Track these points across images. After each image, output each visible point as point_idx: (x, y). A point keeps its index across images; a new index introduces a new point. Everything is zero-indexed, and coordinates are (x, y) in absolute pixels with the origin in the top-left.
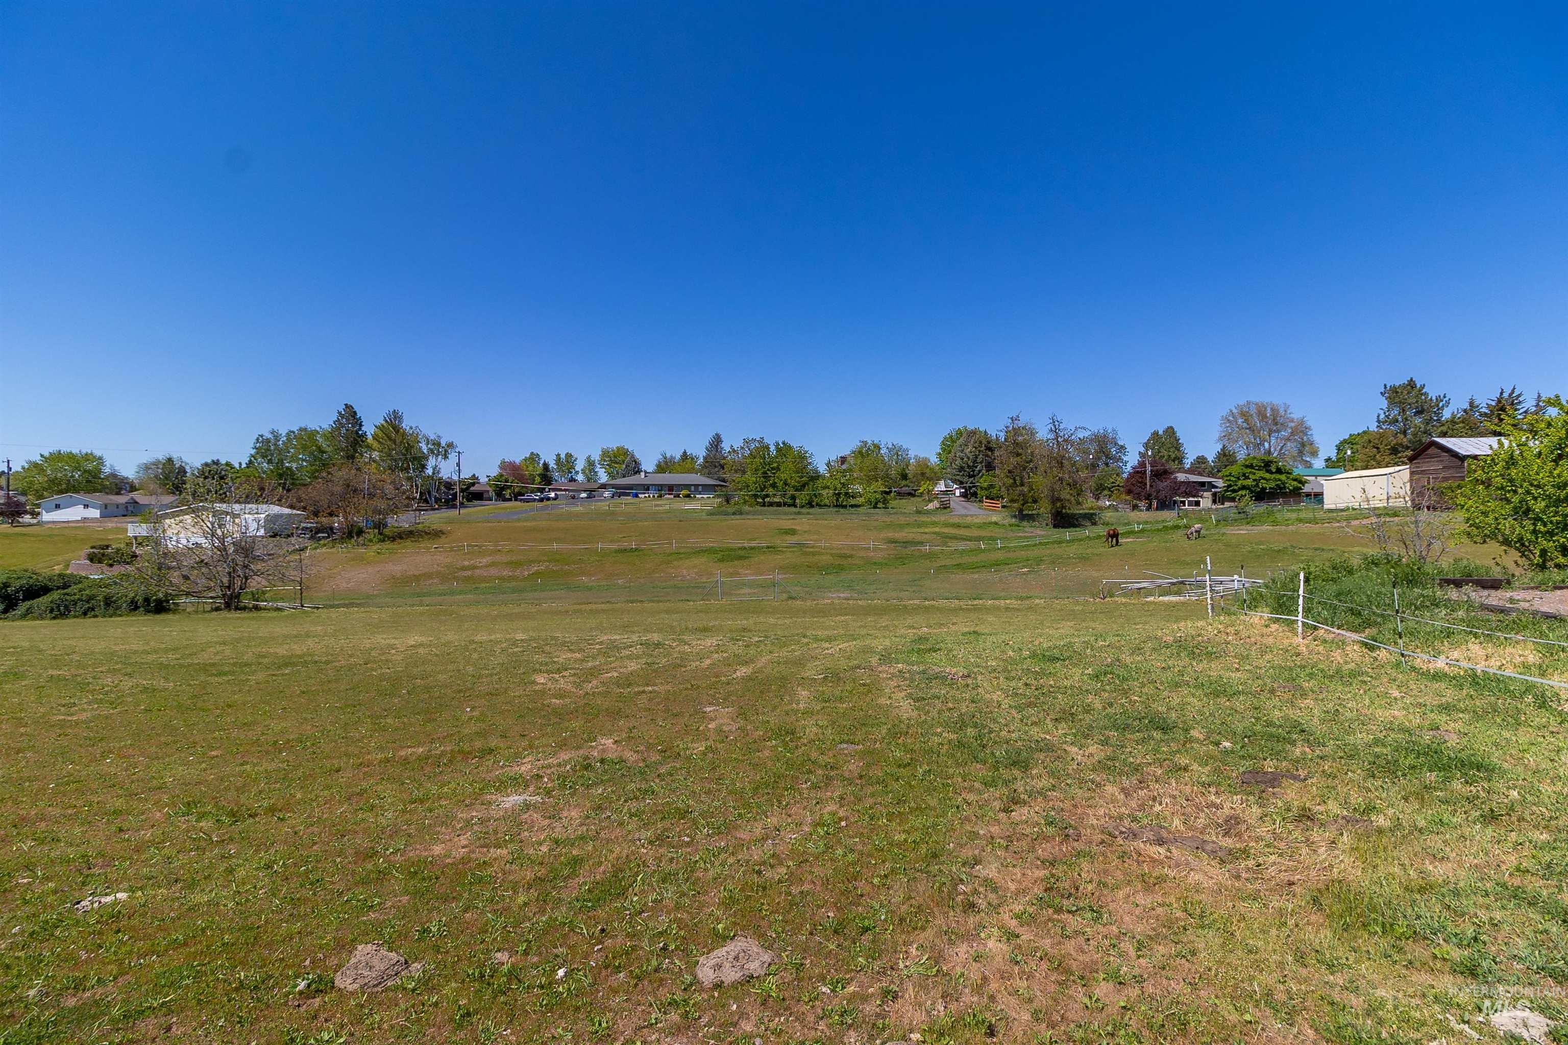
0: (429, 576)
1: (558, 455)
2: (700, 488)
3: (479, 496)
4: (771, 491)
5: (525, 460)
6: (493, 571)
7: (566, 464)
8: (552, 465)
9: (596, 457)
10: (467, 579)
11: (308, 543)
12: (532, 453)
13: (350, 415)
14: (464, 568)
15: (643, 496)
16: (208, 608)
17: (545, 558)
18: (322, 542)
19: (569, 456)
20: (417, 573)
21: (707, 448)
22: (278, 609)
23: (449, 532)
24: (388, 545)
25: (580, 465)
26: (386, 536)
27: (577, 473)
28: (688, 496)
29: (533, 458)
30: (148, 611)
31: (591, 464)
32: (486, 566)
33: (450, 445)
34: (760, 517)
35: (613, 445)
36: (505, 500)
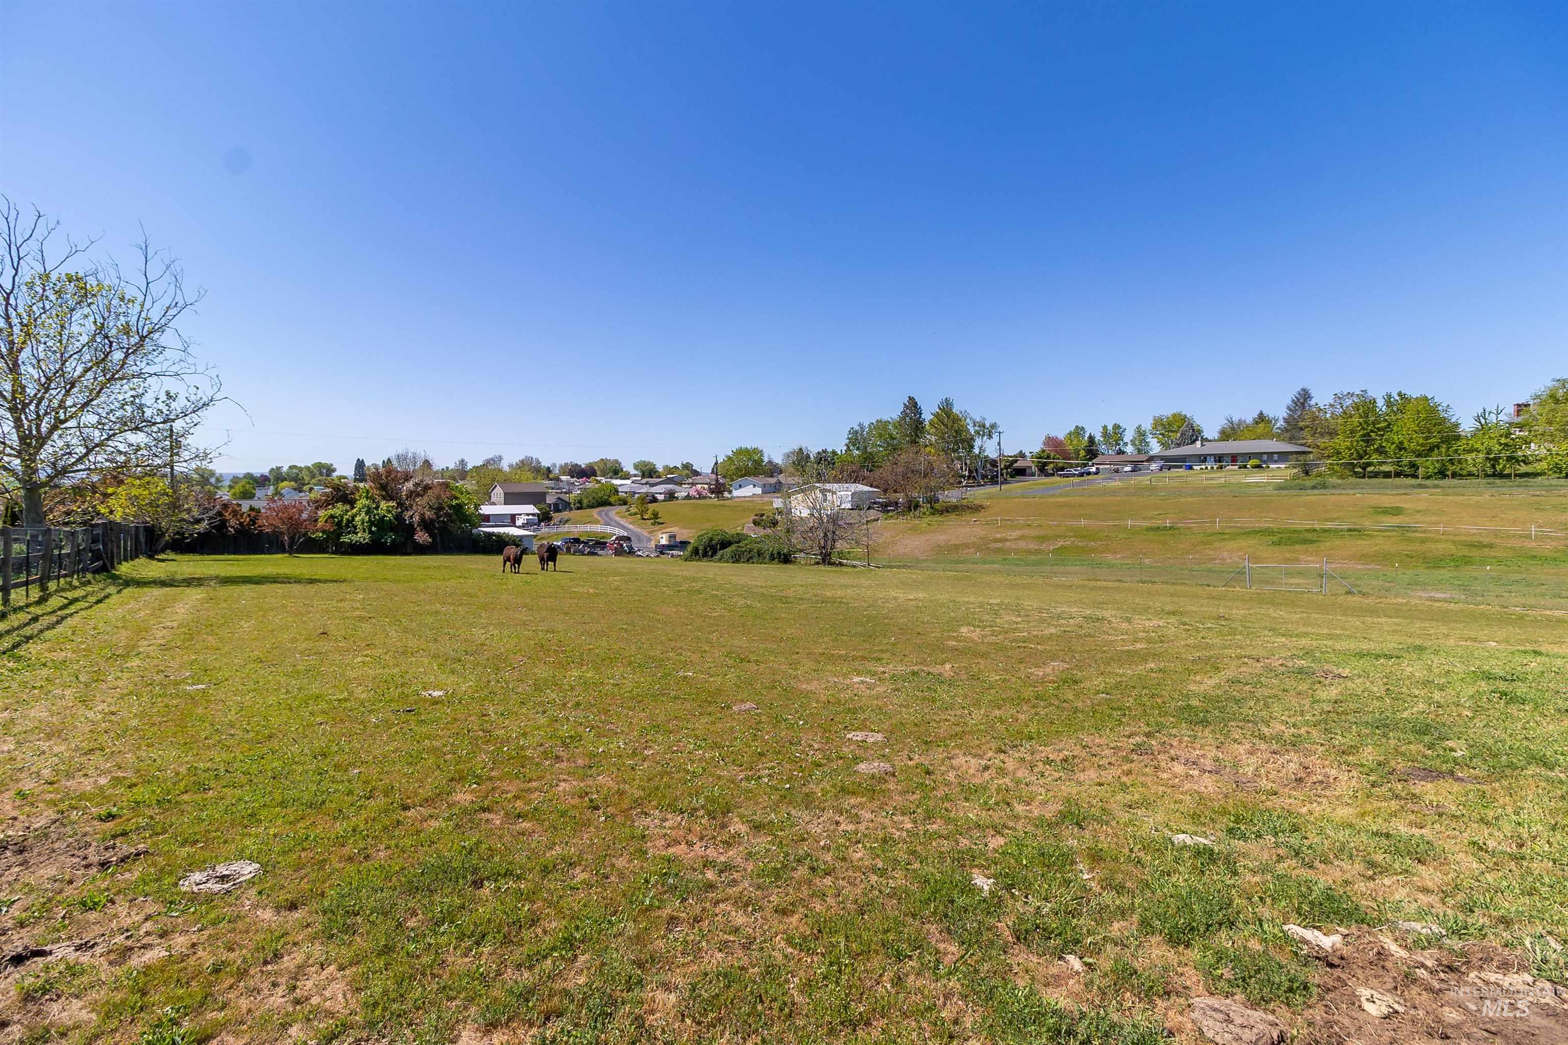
0: (967, 546)
1: (1105, 427)
2: (1276, 457)
3: (1021, 472)
4: (1375, 458)
5: (1070, 434)
6: (1022, 544)
7: (1114, 435)
8: (1098, 437)
9: (1147, 426)
10: (997, 551)
11: (881, 515)
12: (1077, 427)
13: (913, 406)
14: (996, 540)
15: (1198, 468)
16: (813, 562)
17: (1072, 534)
18: (890, 514)
19: (1117, 427)
20: (957, 543)
21: (1289, 408)
22: (854, 566)
23: (988, 507)
24: (936, 518)
25: (1128, 436)
26: (936, 510)
27: (1126, 444)
28: (1259, 467)
29: (1079, 431)
30: (780, 562)
31: (1141, 434)
32: (1016, 540)
33: (993, 426)
34: (1352, 492)
35: (1167, 411)
36: (1048, 475)
